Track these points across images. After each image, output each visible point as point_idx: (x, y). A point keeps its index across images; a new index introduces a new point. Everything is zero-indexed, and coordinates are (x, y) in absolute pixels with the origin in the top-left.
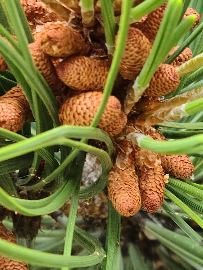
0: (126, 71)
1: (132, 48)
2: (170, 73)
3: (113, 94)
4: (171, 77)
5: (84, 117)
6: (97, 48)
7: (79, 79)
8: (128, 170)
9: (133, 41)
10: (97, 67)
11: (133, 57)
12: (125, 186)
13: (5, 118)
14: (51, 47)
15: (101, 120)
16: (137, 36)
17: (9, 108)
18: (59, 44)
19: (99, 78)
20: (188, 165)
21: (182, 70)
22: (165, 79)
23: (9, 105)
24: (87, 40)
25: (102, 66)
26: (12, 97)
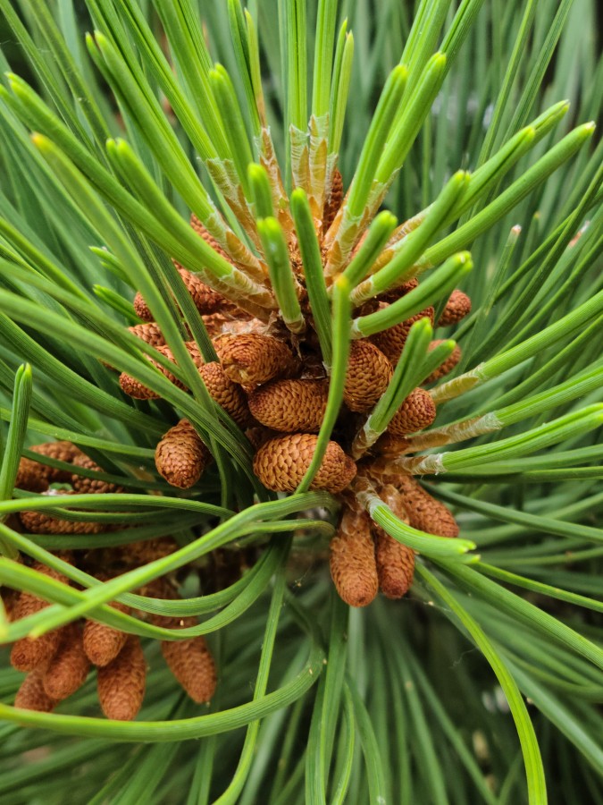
0: (354, 404)
1: (362, 374)
2: (422, 403)
3: (333, 438)
4: (423, 409)
5: (289, 474)
6: (312, 364)
7: (282, 417)
8: (360, 535)
9: (362, 364)
10: (310, 396)
11: (363, 387)
12: (354, 561)
13: (172, 469)
14: (238, 372)
15: (315, 480)
16: (369, 355)
17: (180, 452)
18: (249, 368)
19: (312, 413)
20: (449, 526)
21: (440, 395)
22: (414, 412)
23: (179, 447)
24: (295, 353)
25: (317, 394)
26: (185, 433)
